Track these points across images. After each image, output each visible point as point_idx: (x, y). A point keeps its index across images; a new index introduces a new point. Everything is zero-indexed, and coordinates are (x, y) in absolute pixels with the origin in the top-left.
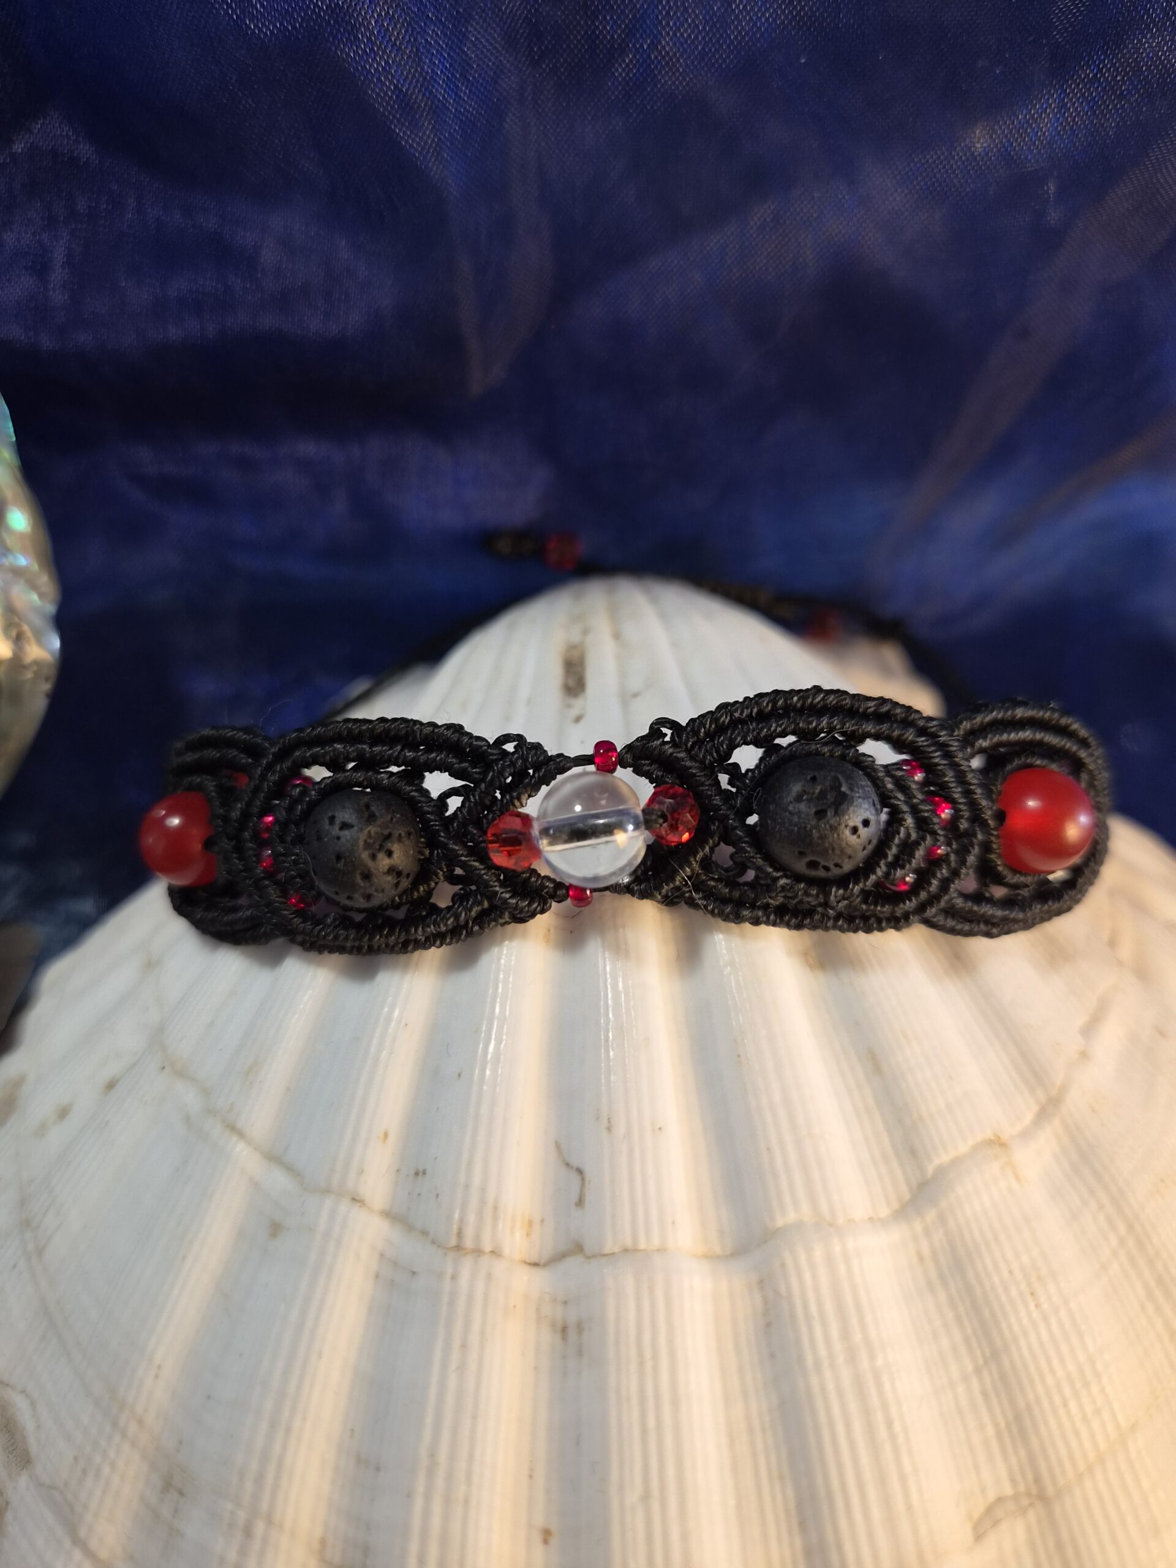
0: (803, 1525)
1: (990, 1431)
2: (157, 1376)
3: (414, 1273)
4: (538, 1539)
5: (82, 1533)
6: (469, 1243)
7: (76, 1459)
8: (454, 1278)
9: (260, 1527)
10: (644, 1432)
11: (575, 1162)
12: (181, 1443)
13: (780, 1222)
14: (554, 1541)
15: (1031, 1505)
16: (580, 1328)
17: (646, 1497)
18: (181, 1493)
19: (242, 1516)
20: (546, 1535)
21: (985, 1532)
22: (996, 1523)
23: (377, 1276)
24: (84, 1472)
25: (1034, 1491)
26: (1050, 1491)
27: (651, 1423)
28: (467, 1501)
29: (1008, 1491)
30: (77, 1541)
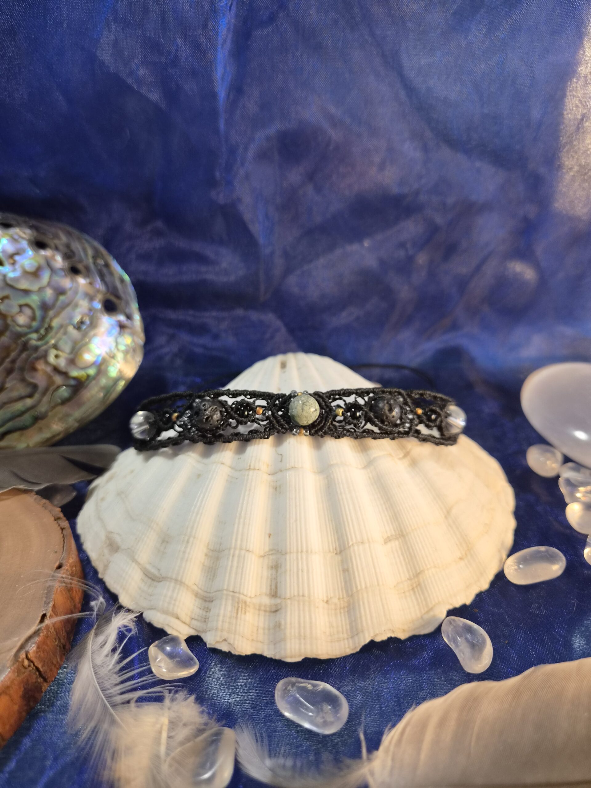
0: (337, 532)
1: (388, 518)
2: (164, 511)
3: (237, 478)
4: (268, 537)
5: (136, 557)
6: (252, 467)
7: (136, 539)
8: (248, 475)
9: (191, 539)
10: (296, 506)
11: (280, 453)
12: (169, 528)
13: (332, 463)
14: (271, 537)
15: (400, 537)
16: (280, 487)
17: (296, 520)
18: (167, 542)
19: (186, 538)
20: (270, 535)
21: (387, 542)
22: (390, 540)
23: (227, 481)
24: (139, 541)
25: (400, 533)
26: (405, 533)
27: (298, 504)
28: (249, 524)
29: (393, 533)
30: (134, 560)
